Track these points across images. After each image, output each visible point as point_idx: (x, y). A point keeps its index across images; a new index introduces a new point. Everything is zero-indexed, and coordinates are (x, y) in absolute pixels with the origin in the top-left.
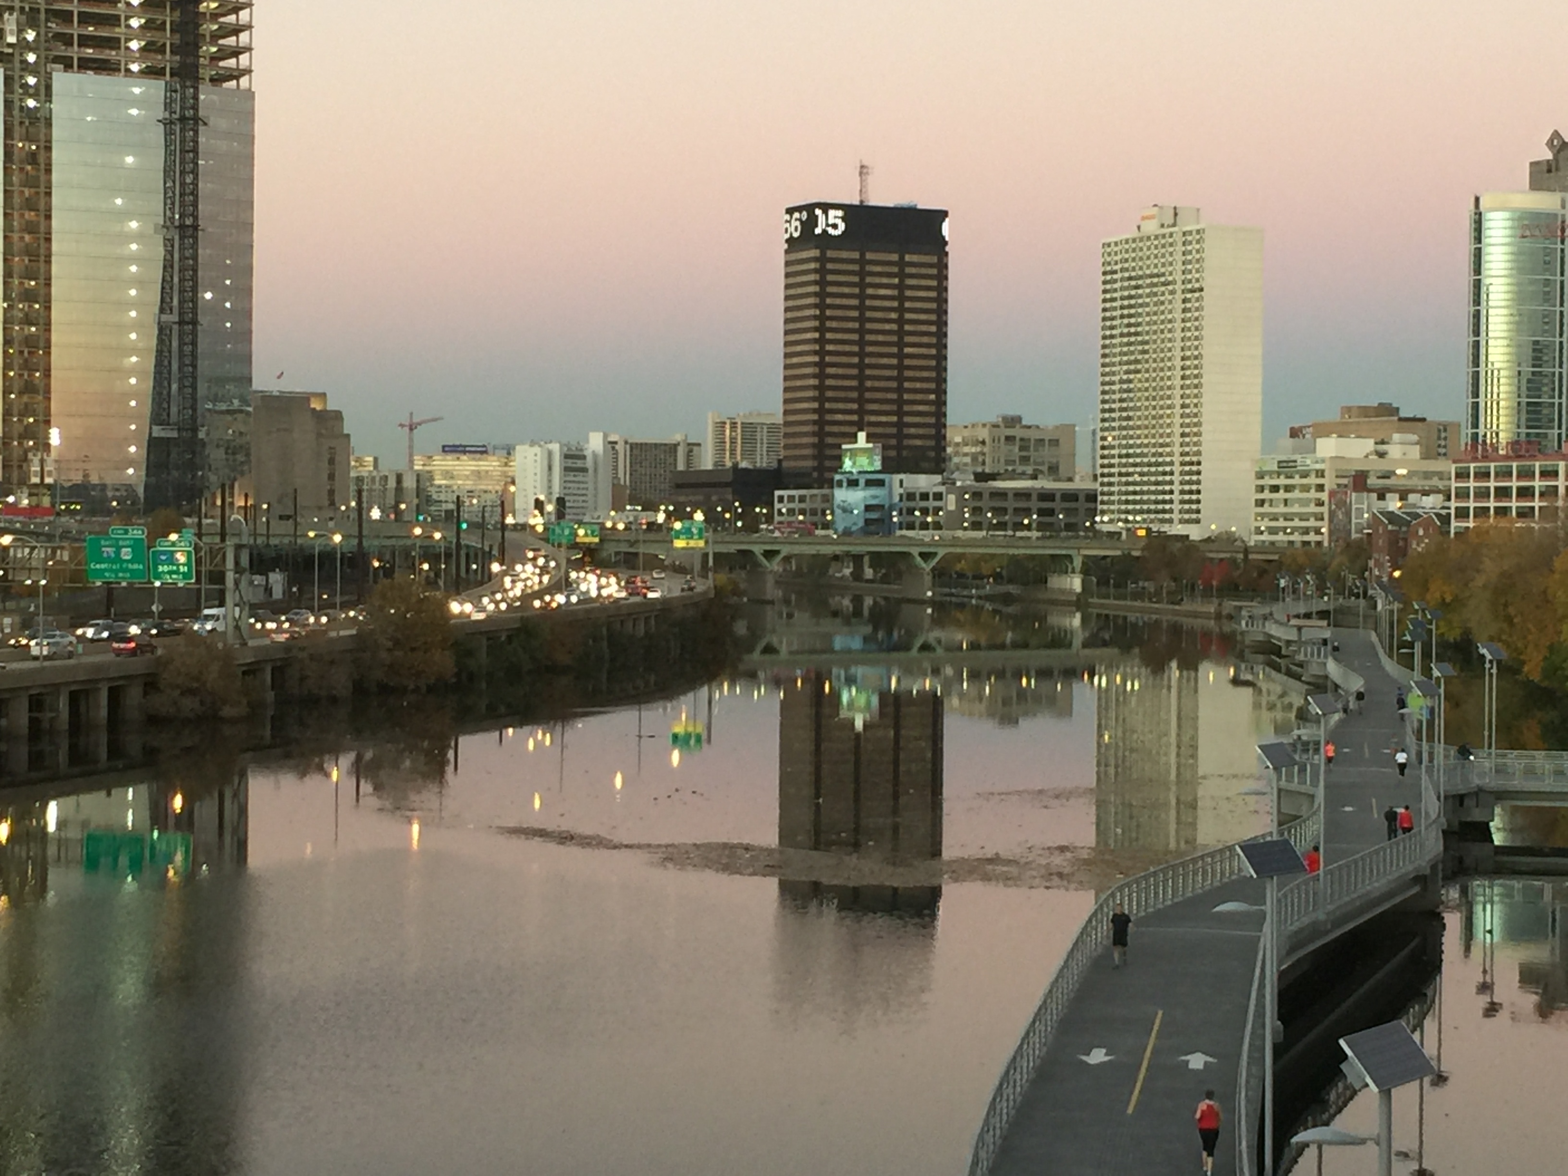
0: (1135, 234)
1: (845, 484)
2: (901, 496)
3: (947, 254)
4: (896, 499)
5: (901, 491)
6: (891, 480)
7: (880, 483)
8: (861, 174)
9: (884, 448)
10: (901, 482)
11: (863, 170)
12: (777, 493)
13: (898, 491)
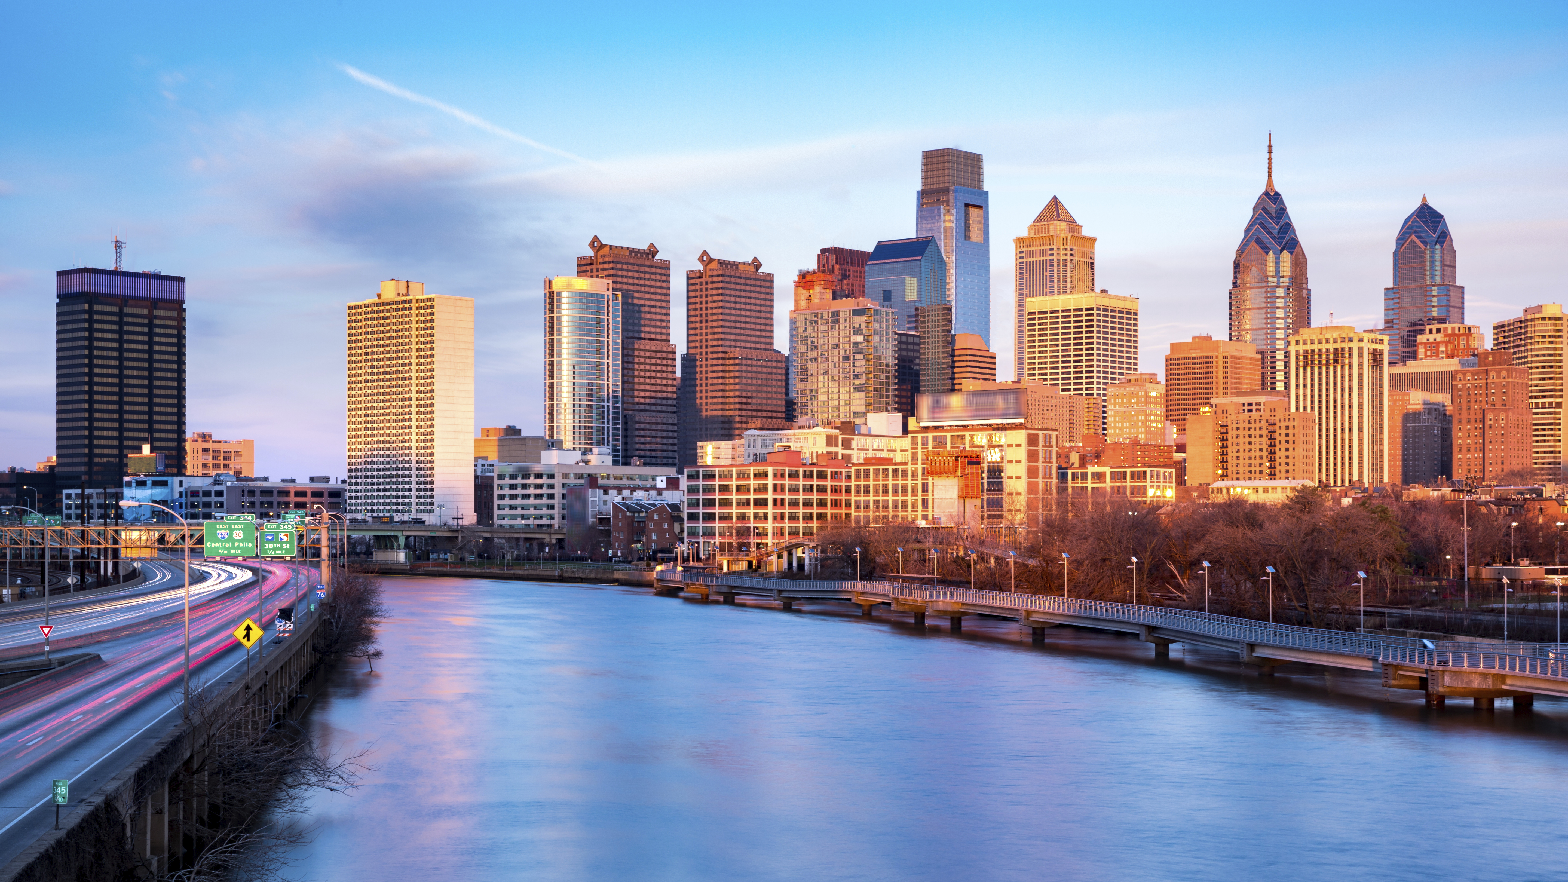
0: (376, 300)
1: (134, 485)
2: (181, 493)
3: (184, 310)
4: (177, 496)
5: (182, 489)
6: (172, 483)
7: (164, 484)
8: (116, 246)
9: (167, 457)
10: (181, 482)
11: (118, 245)
12: (65, 492)
13: (177, 489)
